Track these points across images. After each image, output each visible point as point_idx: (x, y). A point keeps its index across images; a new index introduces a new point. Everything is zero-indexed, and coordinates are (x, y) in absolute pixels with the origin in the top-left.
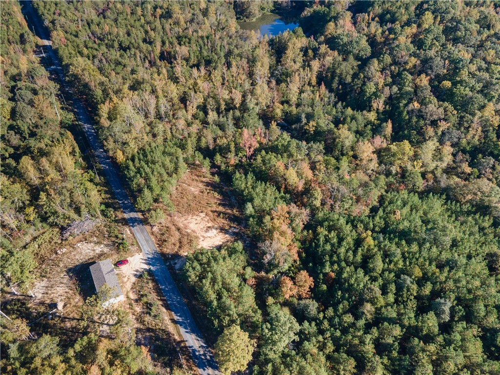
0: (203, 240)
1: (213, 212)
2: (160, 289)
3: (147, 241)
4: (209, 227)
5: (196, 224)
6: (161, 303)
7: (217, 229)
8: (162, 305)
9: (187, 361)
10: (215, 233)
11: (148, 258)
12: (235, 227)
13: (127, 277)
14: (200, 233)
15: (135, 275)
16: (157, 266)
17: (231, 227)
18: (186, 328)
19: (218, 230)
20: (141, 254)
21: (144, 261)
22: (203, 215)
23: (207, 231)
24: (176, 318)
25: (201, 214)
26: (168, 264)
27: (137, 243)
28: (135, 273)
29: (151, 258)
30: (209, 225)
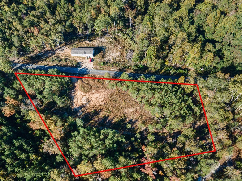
0: (82, 94)
1: (101, 110)
2: (66, 67)
3: (99, 73)
4: (90, 101)
5: (97, 97)
6: (59, 64)
7: (86, 104)
8: (57, 64)
9: (28, 62)
10: (83, 102)
11: (87, 70)
12: (81, 114)
13: (82, 60)
14: (88, 95)
15: (81, 62)
16: (80, 70)
17: (83, 112)
18: (40, 67)
19: (84, 105)
20: (93, 68)
21: (87, 67)
22: (102, 103)
23: (87, 99)
24: (47, 66)
25: (103, 103)
26: (78, 74)
27: (101, 70)
28: (82, 63)
29: (86, 70)
30: (91, 103)
